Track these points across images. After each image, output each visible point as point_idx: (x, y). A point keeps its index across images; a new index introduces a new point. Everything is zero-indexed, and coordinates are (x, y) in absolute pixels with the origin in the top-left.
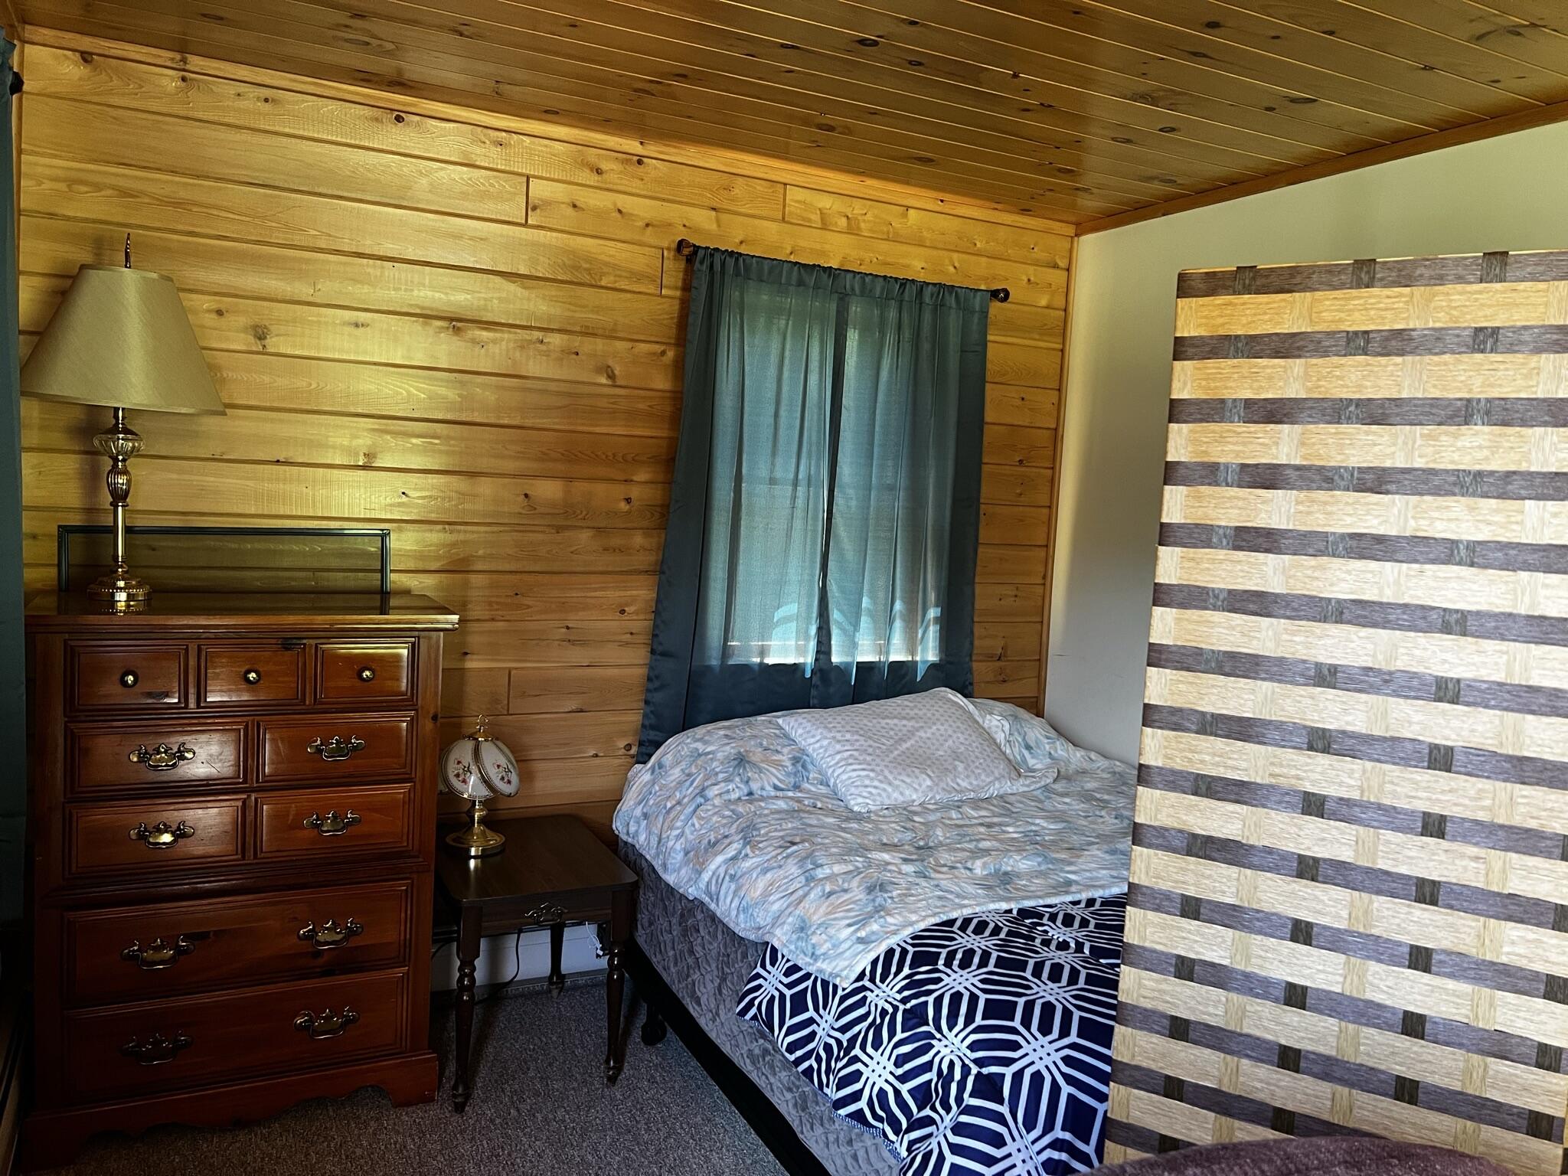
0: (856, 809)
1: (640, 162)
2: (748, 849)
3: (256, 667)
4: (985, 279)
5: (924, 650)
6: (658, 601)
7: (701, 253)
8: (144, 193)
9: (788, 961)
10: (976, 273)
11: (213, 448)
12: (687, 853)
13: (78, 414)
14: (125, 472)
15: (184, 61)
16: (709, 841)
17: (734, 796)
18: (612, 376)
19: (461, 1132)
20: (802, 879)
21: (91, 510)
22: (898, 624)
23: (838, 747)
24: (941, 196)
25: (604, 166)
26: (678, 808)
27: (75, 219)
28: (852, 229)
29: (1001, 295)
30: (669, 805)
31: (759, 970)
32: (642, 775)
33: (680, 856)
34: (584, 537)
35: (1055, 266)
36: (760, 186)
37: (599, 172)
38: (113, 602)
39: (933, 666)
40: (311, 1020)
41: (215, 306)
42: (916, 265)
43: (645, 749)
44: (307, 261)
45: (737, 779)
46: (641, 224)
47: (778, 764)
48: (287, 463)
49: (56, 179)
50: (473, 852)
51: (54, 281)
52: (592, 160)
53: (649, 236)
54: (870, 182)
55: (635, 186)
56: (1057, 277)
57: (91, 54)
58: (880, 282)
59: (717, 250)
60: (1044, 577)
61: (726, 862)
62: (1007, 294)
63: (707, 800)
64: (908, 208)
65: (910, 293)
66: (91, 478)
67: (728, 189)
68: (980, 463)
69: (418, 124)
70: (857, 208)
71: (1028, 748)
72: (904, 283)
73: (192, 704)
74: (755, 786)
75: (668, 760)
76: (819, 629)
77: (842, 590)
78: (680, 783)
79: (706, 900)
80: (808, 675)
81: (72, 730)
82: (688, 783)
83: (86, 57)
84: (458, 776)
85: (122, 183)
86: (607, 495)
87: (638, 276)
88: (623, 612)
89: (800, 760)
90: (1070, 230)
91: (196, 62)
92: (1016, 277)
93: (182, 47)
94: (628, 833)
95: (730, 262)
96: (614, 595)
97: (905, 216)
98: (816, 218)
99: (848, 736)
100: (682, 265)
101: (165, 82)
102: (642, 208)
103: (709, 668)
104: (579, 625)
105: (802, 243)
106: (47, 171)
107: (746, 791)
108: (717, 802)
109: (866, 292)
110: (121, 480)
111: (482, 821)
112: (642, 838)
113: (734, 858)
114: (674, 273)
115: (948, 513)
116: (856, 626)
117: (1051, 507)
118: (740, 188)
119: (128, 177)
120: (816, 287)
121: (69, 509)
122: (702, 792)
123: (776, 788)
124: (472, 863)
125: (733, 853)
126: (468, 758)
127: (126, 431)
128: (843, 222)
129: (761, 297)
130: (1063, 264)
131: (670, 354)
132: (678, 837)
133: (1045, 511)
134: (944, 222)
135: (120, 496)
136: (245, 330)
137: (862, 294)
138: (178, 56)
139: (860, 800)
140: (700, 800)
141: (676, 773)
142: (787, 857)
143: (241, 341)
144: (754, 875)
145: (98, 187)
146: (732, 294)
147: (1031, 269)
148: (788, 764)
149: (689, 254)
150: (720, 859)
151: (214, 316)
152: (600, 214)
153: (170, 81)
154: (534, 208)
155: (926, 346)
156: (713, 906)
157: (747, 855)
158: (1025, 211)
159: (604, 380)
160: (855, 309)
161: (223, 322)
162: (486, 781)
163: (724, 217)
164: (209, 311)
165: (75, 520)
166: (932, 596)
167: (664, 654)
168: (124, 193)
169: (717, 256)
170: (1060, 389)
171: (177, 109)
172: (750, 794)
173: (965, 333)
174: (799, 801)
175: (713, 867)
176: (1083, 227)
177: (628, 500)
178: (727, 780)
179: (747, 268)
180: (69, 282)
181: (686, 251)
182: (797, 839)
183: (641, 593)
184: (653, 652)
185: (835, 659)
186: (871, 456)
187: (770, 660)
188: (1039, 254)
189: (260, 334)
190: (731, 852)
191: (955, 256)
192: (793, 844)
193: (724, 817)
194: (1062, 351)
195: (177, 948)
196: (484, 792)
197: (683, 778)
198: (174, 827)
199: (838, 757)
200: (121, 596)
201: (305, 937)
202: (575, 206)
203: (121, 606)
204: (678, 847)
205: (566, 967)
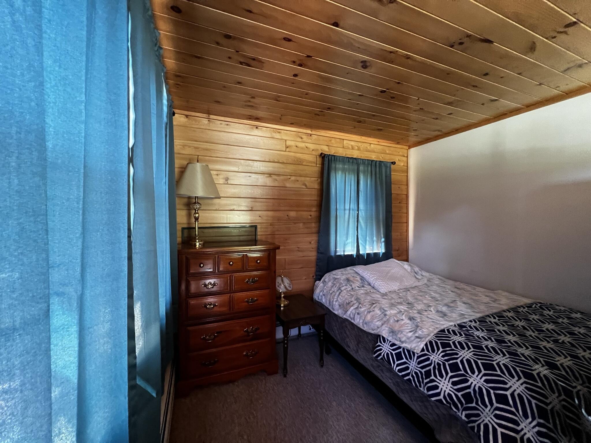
0: (382, 292)
1: (311, 136)
2: (360, 305)
3: (232, 261)
4: (389, 160)
5: (381, 249)
6: (319, 240)
7: (326, 156)
8: (200, 148)
9: (390, 342)
10: (387, 158)
11: (216, 207)
12: (340, 306)
13: (186, 200)
14: (198, 213)
15: (209, 116)
16: (347, 303)
17: (349, 289)
18: (306, 186)
19: (288, 384)
20: (383, 315)
21: (189, 223)
22: (375, 243)
23: (373, 276)
24: (379, 140)
25: (303, 137)
26: (334, 293)
27: (185, 154)
28: (359, 149)
29: (394, 163)
30: (331, 292)
31: (379, 343)
32: (320, 284)
33: (337, 306)
34: (301, 225)
35: (404, 156)
36: (338, 140)
37: (302, 138)
38: (195, 245)
39: (383, 253)
40: (247, 353)
41: (216, 173)
42: (374, 157)
43: (319, 277)
44: (236, 162)
45: (348, 285)
46: (311, 150)
47: (357, 281)
48: (233, 210)
49: (180, 145)
50: (282, 305)
51: (181, 169)
52: (300, 136)
53: (314, 153)
54: (363, 138)
55: (310, 141)
56: (405, 159)
57: (188, 115)
58: (366, 161)
59: (330, 155)
60: (407, 230)
61: (354, 309)
62: (395, 163)
63: (342, 291)
64: (371, 144)
65: (374, 163)
66: (189, 215)
67: (330, 141)
68: (391, 203)
69: (261, 129)
70: (360, 144)
71: (416, 273)
72: (372, 161)
73: (216, 271)
74: (353, 287)
75: (327, 280)
76: (357, 245)
77: (362, 235)
78: (332, 287)
79: (350, 319)
80: (355, 257)
81: (188, 280)
82: (335, 286)
83: (187, 116)
84: (278, 286)
85: (196, 146)
86: (305, 214)
87: (311, 162)
88: (310, 243)
89: (362, 279)
90: (407, 148)
91: (212, 117)
92: (396, 159)
93: (209, 113)
94: (319, 299)
95: (333, 158)
96: (309, 239)
97: (370, 146)
98: (350, 147)
99: (374, 273)
100: (321, 159)
101: (204, 122)
102: (311, 146)
103: (331, 256)
104: (302, 246)
105: (347, 153)
106: (178, 144)
107: (351, 288)
108: (345, 291)
109: (364, 163)
110: (197, 215)
111: (284, 297)
112: (324, 300)
113: (357, 308)
114: (319, 160)
115: (385, 215)
116: (366, 244)
117: (407, 213)
118: (333, 141)
119: (196, 144)
120: (353, 162)
121: (183, 224)
122: (340, 289)
123: (358, 287)
124: (282, 308)
125: (356, 306)
126: (280, 282)
127: (198, 203)
128: (357, 148)
129: (340, 166)
130: (406, 155)
131: (319, 180)
132: (336, 301)
133: (406, 214)
134: (379, 147)
135: (197, 219)
136: (223, 179)
137: (363, 164)
138: (207, 115)
139: (383, 290)
140: (340, 291)
141: (330, 284)
142: (374, 307)
143: (222, 181)
144: (366, 313)
145: (190, 147)
146: (333, 165)
147: (399, 157)
148: (360, 280)
149: (323, 156)
150: (352, 308)
151: (216, 176)
152: (302, 148)
153: (205, 121)
154: (287, 147)
155: (378, 176)
156: (352, 321)
157: (361, 307)
158: (398, 143)
159: (304, 187)
160: (361, 168)
161: (218, 177)
162: (285, 287)
163: (330, 147)
164: (215, 174)
165: (185, 226)
166: (382, 236)
167: (321, 253)
168: (196, 148)
169: (330, 157)
170: (407, 185)
171: (208, 128)
172: (352, 289)
173: (386, 172)
174: (366, 290)
175: (350, 310)
176: (410, 147)
177: (311, 216)
178: (346, 285)
179: (337, 159)
180: (183, 169)
181: (323, 155)
182: (374, 302)
183: (314, 238)
184: (318, 253)
185: (361, 252)
186: (367, 202)
187: (346, 254)
188: (401, 153)
189: (227, 179)
190: (355, 306)
191: (382, 155)
192: (374, 304)
193: (348, 295)
194: (407, 176)
195: (215, 336)
196: (285, 290)
197: (332, 285)
198: (213, 304)
199: (373, 278)
200: (198, 244)
201: (245, 331)
202: (296, 146)
203: (197, 246)
204: (337, 304)
205: (302, 332)
